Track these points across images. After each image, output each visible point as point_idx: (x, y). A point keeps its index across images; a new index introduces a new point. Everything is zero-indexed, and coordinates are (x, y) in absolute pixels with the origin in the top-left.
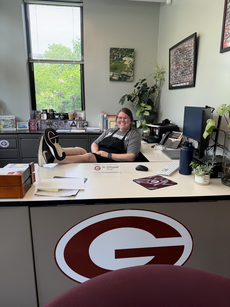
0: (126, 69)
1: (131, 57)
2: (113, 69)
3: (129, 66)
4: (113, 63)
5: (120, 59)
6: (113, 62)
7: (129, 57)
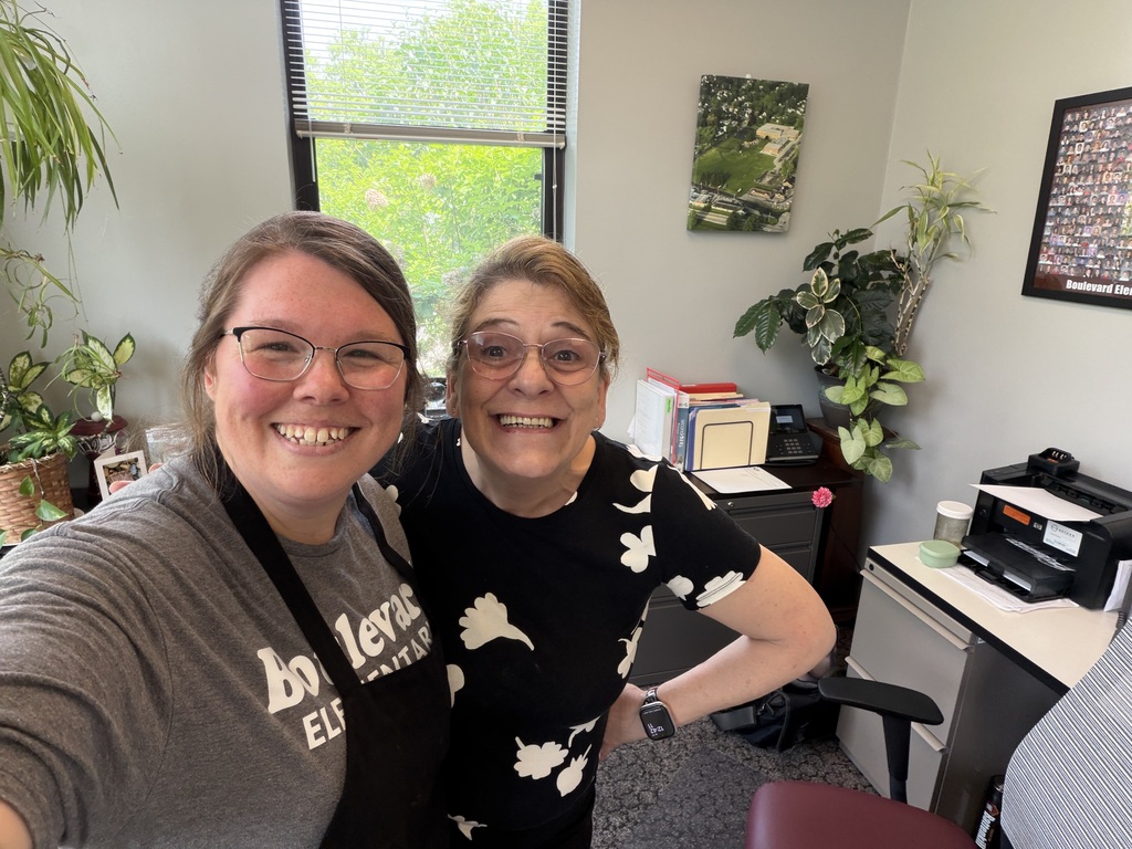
0: (768, 179)
1: (790, 121)
2: (709, 175)
3: (778, 166)
4: (714, 150)
5: (745, 131)
6: (714, 145)
7: (782, 123)
